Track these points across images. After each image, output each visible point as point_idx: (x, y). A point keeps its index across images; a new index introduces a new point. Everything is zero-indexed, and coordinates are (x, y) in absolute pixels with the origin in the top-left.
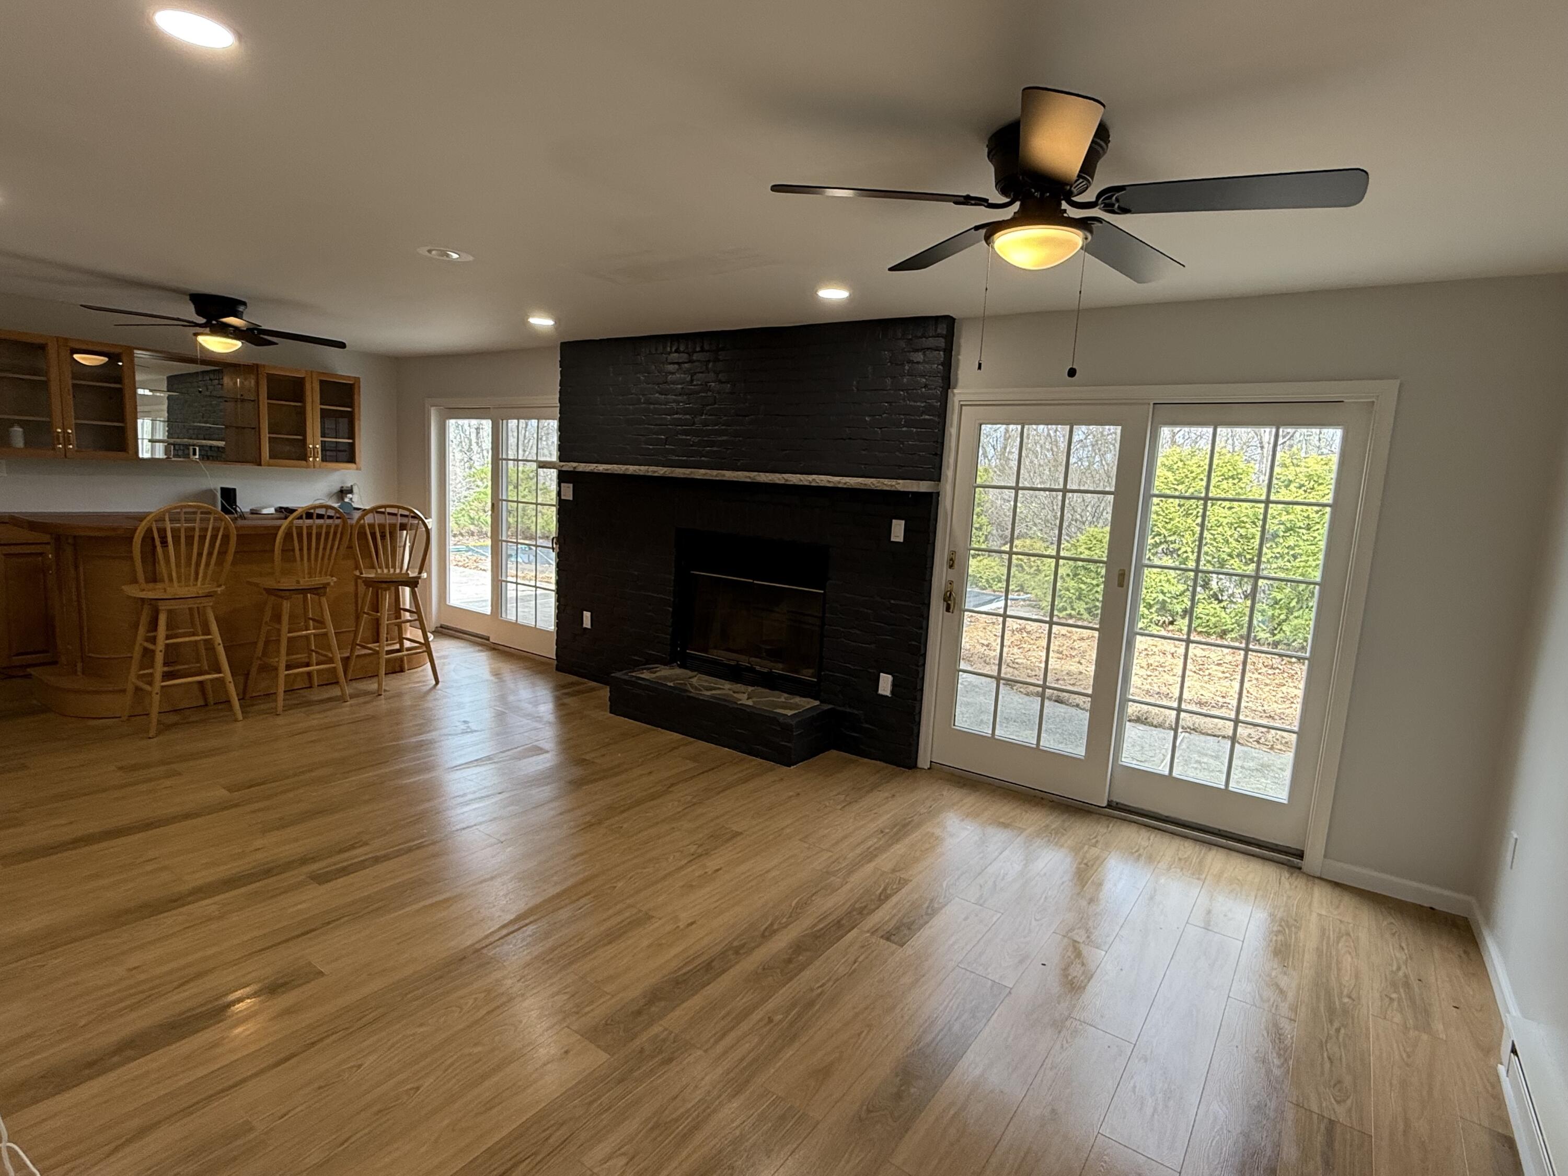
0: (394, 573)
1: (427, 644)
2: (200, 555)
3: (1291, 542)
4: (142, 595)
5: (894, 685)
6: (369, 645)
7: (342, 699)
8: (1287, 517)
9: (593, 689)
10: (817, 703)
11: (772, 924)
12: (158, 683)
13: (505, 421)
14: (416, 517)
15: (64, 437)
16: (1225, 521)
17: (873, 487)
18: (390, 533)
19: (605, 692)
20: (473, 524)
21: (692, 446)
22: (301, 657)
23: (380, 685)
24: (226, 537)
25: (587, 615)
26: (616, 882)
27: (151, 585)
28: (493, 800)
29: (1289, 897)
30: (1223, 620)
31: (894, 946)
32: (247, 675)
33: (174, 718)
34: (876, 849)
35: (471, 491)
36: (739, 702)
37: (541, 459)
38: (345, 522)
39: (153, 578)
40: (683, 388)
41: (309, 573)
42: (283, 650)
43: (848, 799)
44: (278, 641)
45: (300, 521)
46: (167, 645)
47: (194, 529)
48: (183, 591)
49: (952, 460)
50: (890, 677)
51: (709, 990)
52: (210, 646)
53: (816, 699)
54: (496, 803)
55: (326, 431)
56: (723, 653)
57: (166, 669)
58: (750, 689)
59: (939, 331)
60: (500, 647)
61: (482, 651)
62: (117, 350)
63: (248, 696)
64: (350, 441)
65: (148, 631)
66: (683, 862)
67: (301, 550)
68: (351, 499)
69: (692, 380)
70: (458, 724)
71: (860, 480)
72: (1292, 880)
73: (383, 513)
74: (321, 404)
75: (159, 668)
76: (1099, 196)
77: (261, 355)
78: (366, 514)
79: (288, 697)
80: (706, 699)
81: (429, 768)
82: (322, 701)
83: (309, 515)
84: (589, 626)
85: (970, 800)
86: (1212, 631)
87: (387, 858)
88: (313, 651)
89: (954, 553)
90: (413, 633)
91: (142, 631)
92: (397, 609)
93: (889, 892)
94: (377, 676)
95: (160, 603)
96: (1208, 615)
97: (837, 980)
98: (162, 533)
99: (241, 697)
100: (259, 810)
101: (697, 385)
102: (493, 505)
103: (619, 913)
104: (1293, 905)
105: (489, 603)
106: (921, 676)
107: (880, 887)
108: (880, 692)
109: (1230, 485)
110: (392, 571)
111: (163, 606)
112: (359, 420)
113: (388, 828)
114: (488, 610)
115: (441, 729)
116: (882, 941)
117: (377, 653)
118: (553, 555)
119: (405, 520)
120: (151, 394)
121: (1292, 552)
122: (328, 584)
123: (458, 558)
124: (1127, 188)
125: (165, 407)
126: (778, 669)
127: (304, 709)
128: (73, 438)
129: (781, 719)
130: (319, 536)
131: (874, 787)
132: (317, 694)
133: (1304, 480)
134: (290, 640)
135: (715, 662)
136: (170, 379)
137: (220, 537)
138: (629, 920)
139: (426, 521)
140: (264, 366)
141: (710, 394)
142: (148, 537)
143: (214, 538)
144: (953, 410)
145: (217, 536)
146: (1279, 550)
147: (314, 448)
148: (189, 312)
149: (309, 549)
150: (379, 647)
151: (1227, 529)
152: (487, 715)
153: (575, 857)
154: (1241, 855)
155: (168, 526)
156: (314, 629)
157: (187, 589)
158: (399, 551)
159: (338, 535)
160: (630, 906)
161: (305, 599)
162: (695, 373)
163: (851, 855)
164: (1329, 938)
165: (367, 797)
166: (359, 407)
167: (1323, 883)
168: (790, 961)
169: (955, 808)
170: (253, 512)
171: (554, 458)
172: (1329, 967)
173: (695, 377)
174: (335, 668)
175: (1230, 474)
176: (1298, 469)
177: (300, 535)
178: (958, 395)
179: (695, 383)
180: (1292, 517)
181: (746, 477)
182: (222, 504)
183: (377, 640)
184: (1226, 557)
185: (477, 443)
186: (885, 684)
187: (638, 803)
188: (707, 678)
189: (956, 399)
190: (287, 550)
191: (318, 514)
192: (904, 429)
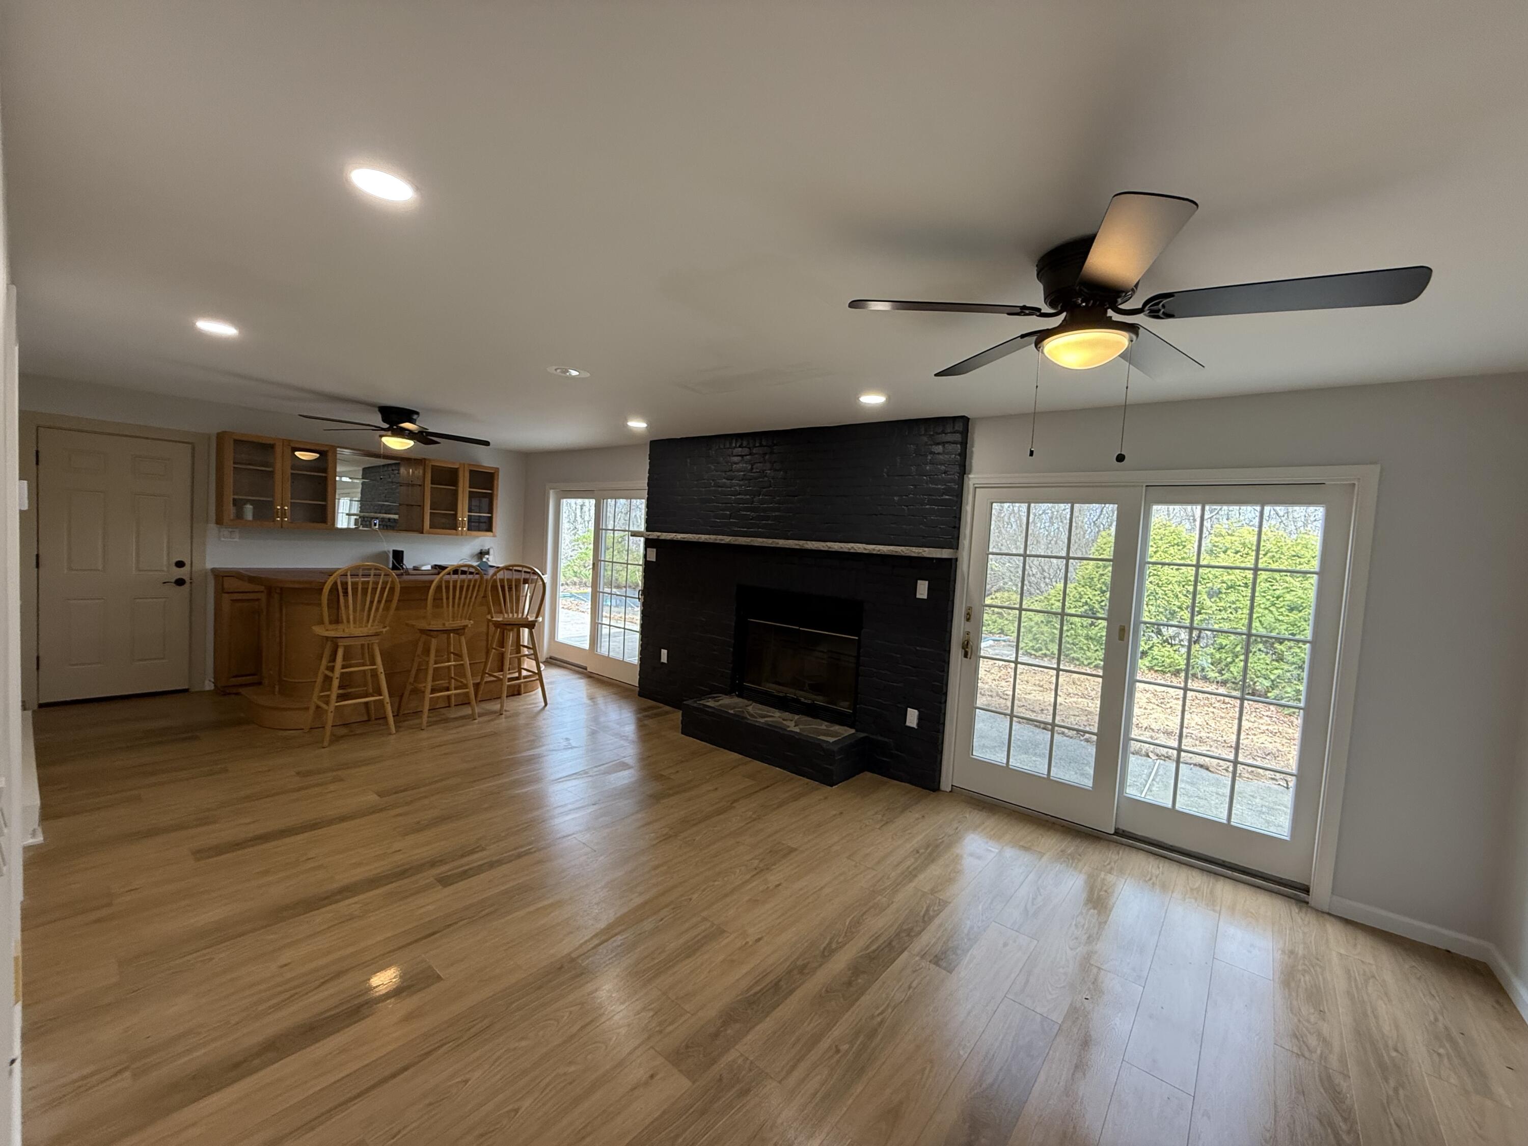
0: (517, 618)
1: (539, 673)
2: (372, 602)
3: (1232, 598)
4: (327, 634)
5: (920, 718)
6: (495, 674)
7: (472, 717)
8: (1228, 577)
9: (667, 713)
10: (853, 731)
11: (830, 943)
12: (334, 704)
13: (605, 501)
14: (535, 573)
15: (282, 513)
16: (1175, 579)
17: (903, 554)
18: (516, 586)
19: (678, 715)
20: (576, 576)
21: (751, 519)
22: (443, 683)
23: (502, 706)
24: (392, 589)
25: (664, 652)
26: (692, 894)
27: (334, 626)
28: (589, 811)
29: (1304, 933)
30: (1177, 661)
31: (944, 972)
32: (402, 696)
33: (343, 731)
34: (915, 869)
35: (575, 552)
36: (789, 729)
37: (631, 529)
38: (482, 578)
39: (336, 620)
40: (744, 475)
41: (453, 617)
42: (430, 678)
43: (885, 819)
44: (427, 669)
45: (448, 576)
46: (342, 674)
47: (368, 582)
48: (358, 631)
49: (968, 532)
50: (916, 712)
51: (778, 1013)
52: (375, 674)
53: (851, 727)
54: (590, 813)
55: (473, 508)
56: (774, 686)
57: (341, 691)
58: (796, 717)
59: (956, 428)
60: (595, 675)
61: (581, 678)
62: (325, 449)
63: (401, 713)
64: (489, 515)
65: (330, 662)
66: (748, 877)
67: (448, 598)
68: (488, 559)
69: (752, 469)
70: (562, 741)
71: (891, 548)
72: (1302, 915)
73: (511, 570)
74: (470, 487)
75: (335, 691)
76: (1145, 304)
77: (428, 451)
78: (498, 572)
79: (431, 715)
80: (761, 725)
81: (537, 780)
82: (456, 719)
83: (455, 572)
84: (665, 661)
85: (991, 822)
86: (1168, 670)
87: (500, 862)
88: (452, 678)
89: (970, 608)
90: (529, 664)
91: (324, 662)
92: (518, 646)
93: (931, 913)
94: (500, 698)
95: (339, 640)
96: (1163, 656)
97: (895, 1007)
98: (345, 585)
99: (396, 714)
100: (400, 815)
101: (757, 472)
102: (594, 564)
103: (695, 926)
104: (1311, 942)
105: (588, 638)
106: (943, 712)
107: (923, 907)
108: (908, 724)
109: (1176, 551)
110: (515, 615)
111: (342, 643)
112: (497, 499)
113: (503, 834)
114: (586, 646)
115: (548, 745)
116: (932, 966)
117: (501, 680)
118: (639, 603)
119: (527, 576)
120: (350, 480)
121: (1234, 606)
122: (467, 626)
123: (564, 602)
124: (1175, 294)
125: (359, 490)
126: (820, 701)
127: (442, 725)
128: (288, 513)
129: (824, 745)
130: (462, 588)
131: (905, 808)
132: (454, 713)
133: (1240, 548)
134: (435, 669)
135: (766, 693)
136: (364, 469)
137: (387, 590)
138: (703, 934)
139: (543, 577)
140: (429, 460)
141: (766, 479)
142: (334, 588)
143: (383, 589)
144: (968, 491)
145: (385, 588)
146: (1222, 604)
147: (463, 520)
148: (377, 420)
149: (454, 598)
150: (503, 675)
151: (1176, 586)
152: (584, 733)
153: (656, 868)
154: (1248, 887)
155: (350, 580)
156: (454, 661)
157: (361, 629)
158: (522, 599)
159: (477, 588)
160: (705, 919)
161: (449, 638)
162: (755, 463)
163: (893, 874)
164: (1355, 979)
165: (486, 806)
166: (497, 488)
167: (1333, 919)
168: (849, 984)
169: (980, 830)
170: (415, 569)
171: (642, 528)
172: (1365, 1014)
173: (754, 467)
174: (468, 693)
175: (1176, 542)
176: (1234, 538)
177: (447, 588)
178: (973, 479)
179: (754, 471)
180: (1233, 577)
181: (796, 545)
182: (393, 563)
183: (501, 669)
184: (1177, 610)
185: (581, 516)
186: (912, 718)
187: (707, 817)
188: (760, 706)
189: (971, 483)
190: (437, 599)
191: (462, 571)
192: (927, 507)
